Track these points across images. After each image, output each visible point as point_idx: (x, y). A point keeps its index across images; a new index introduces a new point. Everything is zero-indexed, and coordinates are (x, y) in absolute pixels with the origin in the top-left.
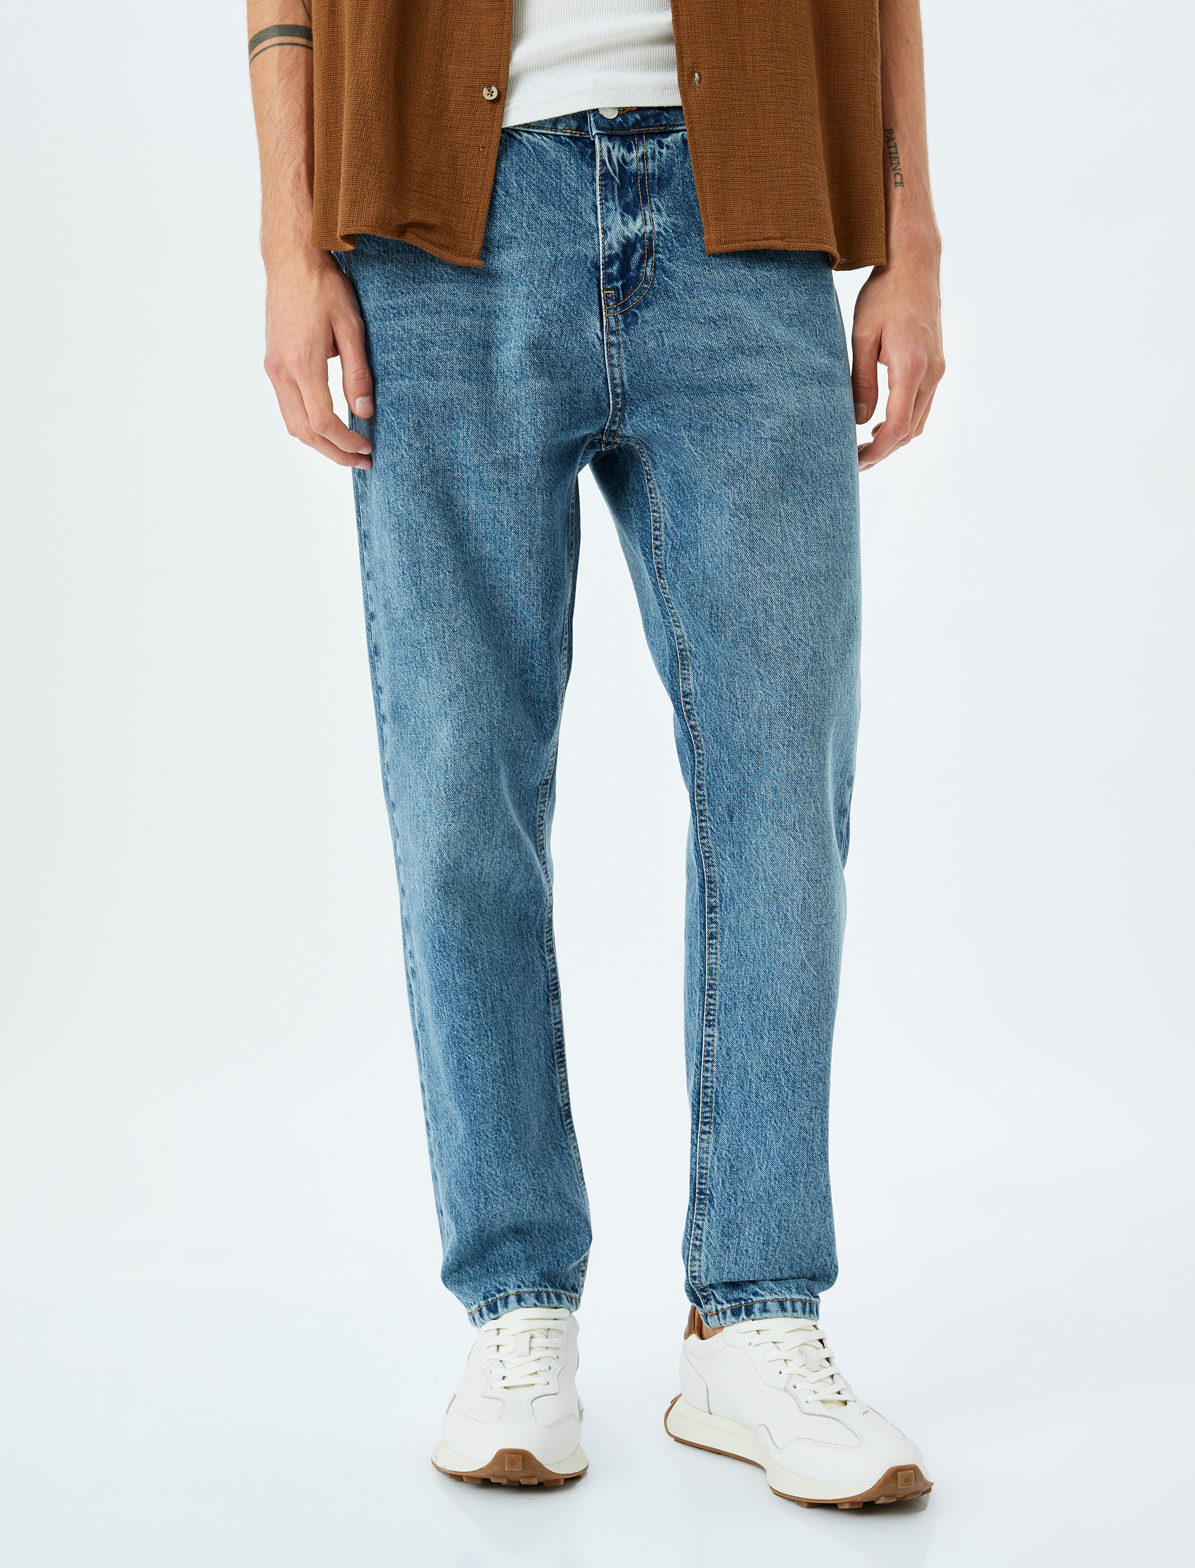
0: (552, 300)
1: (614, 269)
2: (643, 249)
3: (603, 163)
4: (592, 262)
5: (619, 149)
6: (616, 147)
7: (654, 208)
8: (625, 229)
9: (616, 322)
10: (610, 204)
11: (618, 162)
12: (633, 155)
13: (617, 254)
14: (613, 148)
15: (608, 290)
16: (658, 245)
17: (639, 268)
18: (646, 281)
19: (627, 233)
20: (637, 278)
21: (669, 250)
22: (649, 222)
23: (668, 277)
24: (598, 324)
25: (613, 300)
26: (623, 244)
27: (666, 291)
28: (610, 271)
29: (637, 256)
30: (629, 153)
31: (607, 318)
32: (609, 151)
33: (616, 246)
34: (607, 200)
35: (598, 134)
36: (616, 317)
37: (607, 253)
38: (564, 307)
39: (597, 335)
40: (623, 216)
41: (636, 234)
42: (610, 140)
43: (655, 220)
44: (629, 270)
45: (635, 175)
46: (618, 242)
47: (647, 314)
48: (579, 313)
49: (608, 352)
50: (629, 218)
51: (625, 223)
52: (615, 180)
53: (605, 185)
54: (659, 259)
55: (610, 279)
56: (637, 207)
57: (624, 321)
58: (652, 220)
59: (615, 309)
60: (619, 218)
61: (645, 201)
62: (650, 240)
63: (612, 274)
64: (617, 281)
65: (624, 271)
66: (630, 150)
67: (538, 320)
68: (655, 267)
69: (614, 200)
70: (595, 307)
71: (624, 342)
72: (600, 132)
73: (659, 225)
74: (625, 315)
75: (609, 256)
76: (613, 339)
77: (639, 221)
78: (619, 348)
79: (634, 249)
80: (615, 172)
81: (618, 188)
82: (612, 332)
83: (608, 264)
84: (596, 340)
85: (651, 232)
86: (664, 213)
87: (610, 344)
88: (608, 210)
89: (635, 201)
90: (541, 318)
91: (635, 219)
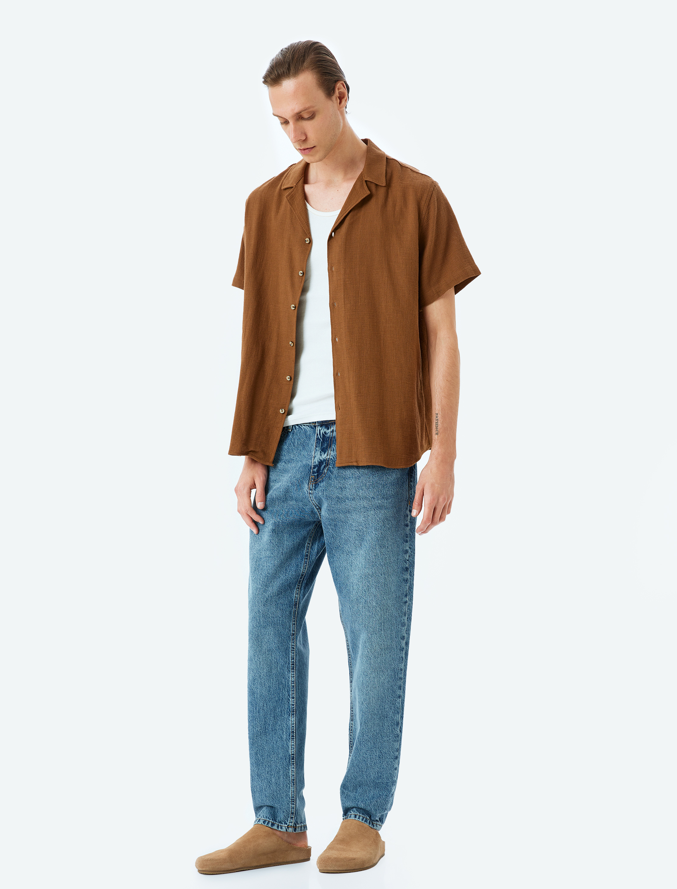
0: (295, 478)
1: (315, 470)
2: (325, 463)
3: (317, 434)
4: (310, 467)
5: (324, 429)
6: (323, 429)
7: (332, 450)
8: (320, 457)
9: (312, 486)
10: (318, 449)
11: (323, 434)
12: (329, 431)
13: (317, 465)
14: (322, 429)
15: (313, 476)
16: (330, 463)
17: (323, 470)
18: (324, 474)
19: (321, 458)
20: (322, 473)
21: (333, 465)
22: (329, 455)
23: (331, 473)
24: (307, 487)
25: (313, 479)
26: (319, 462)
27: (329, 477)
28: (314, 470)
29: (323, 466)
30: (328, 430)
31: (310, 485)
32: (320, 431)
33: (317, 462)
34: (317, 447)
35: (317, 425)
36: (312, 485)
37: (314, 464)
38: (298, 481)
39: (307, 490)
40: (321, 452)
41: (324, 459)
42: (321, 427)
43: (331, 454)
44: (320, 470)
45: (329, 438)
46: (317, 461)
47: (322, 484)
48: (303, 483)
49: (310, 496)
50: (323, 453)
51: (321, 455)
52: (320, 440)
53: (317, 442)
54: (329, 467)
55: (314, 472)
56: (327, 449)
57: (315, 486)
58: (330, 454)
59: (313, 482)
60: (319, 453)
61: (330, 446)
62: (328, 461)
63: (314, 471)
64: (316, 473)
65: (318, 471)
66: (328, 429)
67: (290, 484)
68: (328, 470)
69: (319, 447)
70: (307, 481)
71: (314, 493)
72: (318, 424)
73: (332, 456)
74: (316, 484)
75: (315, 465)
76: (311, 491)
77: (326, 454)
78: (312, 495)
79: (323, 464)
80: (321, 438)
81: (321, 443)
82: (311, 490)
83: (314, 468)
84: (306, 492)
85: (329, 458)
86: (335, 451)
87: (310, 493)
88: (317, 450)
89: (327, 447)
90: (291, 483)
91: (324, 454)
